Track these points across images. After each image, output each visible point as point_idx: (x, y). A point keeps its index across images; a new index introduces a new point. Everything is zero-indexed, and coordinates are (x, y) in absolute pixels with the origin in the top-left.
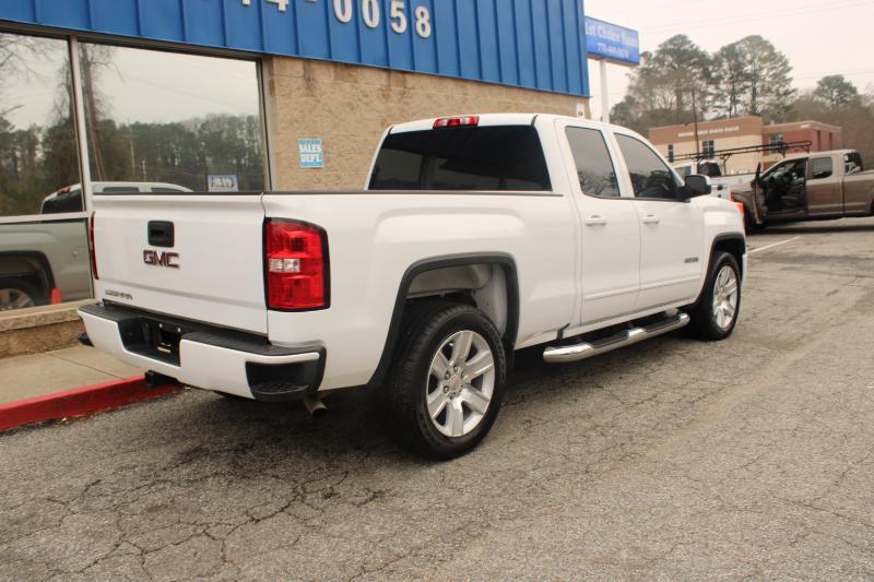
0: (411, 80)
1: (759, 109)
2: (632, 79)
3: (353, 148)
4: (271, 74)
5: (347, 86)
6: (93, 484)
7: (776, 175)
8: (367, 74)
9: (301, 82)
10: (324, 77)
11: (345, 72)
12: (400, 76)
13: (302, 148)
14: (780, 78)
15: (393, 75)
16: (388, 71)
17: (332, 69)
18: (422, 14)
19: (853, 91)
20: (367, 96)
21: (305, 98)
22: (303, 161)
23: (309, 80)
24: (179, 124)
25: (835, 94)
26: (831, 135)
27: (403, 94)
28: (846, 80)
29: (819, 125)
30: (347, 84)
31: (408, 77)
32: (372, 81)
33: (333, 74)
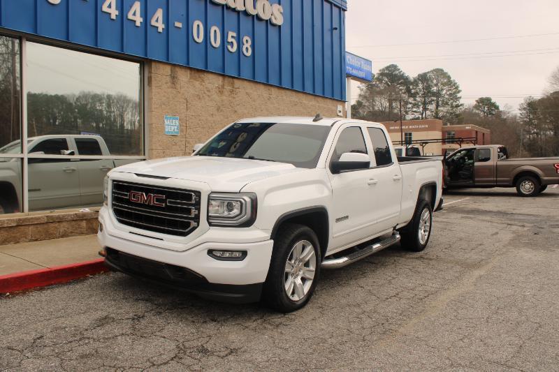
0: (237, 83)
1: (441, 114)
2: (362, 90)
3: (198, 124)
4: (150, 72)
5: (197, 84)
6: (38, 338)
7: (455, 158)
8: (211, 76)
9: (168, 79)
10: (183, 76)
11: (197, 75)
12: (231, 80)
13: (167, 122)
14: (454, 96)
15: (227, 79)
16: (223, 76)
17: (189, 72)
18: (247, 41)
19: (497, 108)
20: (209, 91)
21: (170, 89)
22: (166, 130)
23: (174, 78)
24: (62, 96)
25: (486, 109)
26: (484, 134)
27: (232, 92)
28: (493, 101)
29: (477, 128)
30: (198, 82)
31: (236, 81)
32: (213, 82)
33: (189, 75)
